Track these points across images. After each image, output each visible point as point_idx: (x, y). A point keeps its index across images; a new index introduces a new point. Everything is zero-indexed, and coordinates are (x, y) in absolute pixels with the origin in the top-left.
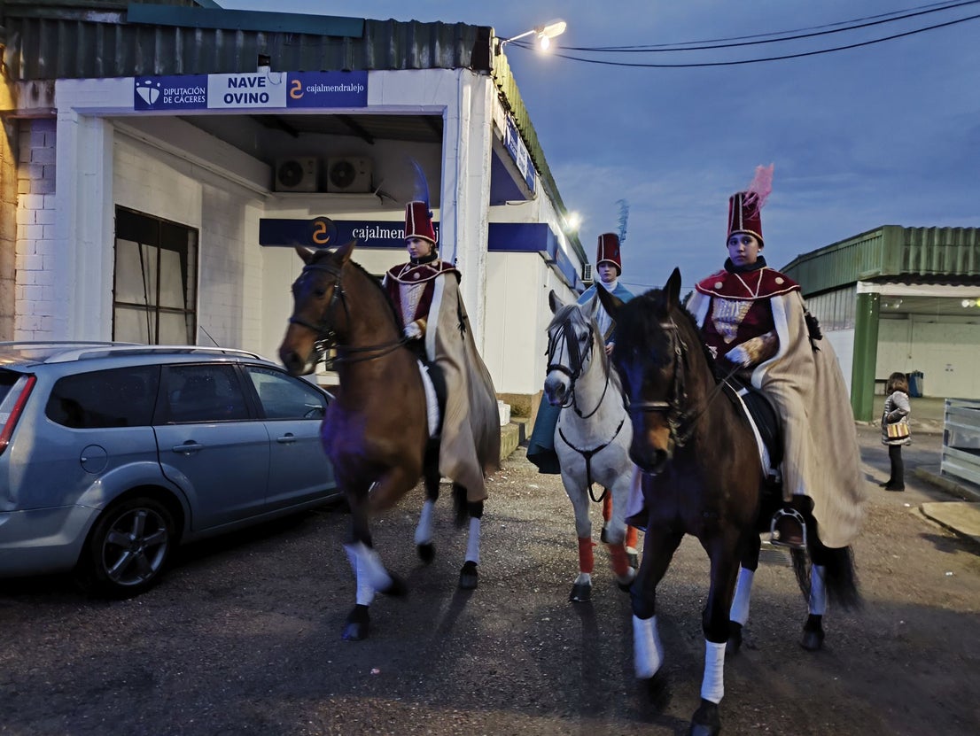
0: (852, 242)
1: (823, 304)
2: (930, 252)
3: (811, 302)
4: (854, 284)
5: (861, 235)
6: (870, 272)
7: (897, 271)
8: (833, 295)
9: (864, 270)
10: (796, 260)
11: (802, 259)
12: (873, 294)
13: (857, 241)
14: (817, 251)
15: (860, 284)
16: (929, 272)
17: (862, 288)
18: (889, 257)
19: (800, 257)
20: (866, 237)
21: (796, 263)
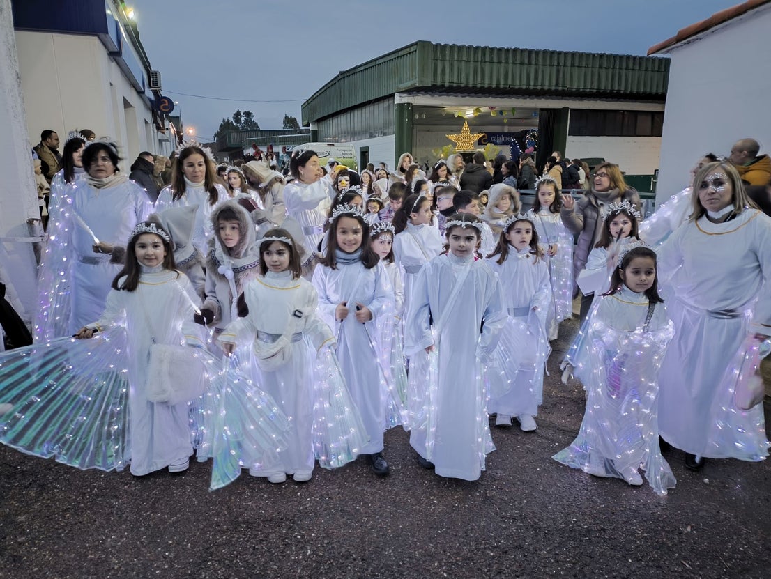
0: (389, 58)
1: (363, 115)
2: (452, 66)
3: (352, 114)
4: (393, 95)
5: (398, 51)
6: (407, 84)
7: (428, 82)
8: (372, 108)
9: (401, 83)
10: (338, 76)
11: (343, 75)
12: (407, 103)
13: (393, 57)
14: (356, 67)
15: (397, 96)
16: (451, 84)
17: (398, 99)
18: (423, 70)
19: (342, 73)
20: (401, 53)
21: (339, 78)
